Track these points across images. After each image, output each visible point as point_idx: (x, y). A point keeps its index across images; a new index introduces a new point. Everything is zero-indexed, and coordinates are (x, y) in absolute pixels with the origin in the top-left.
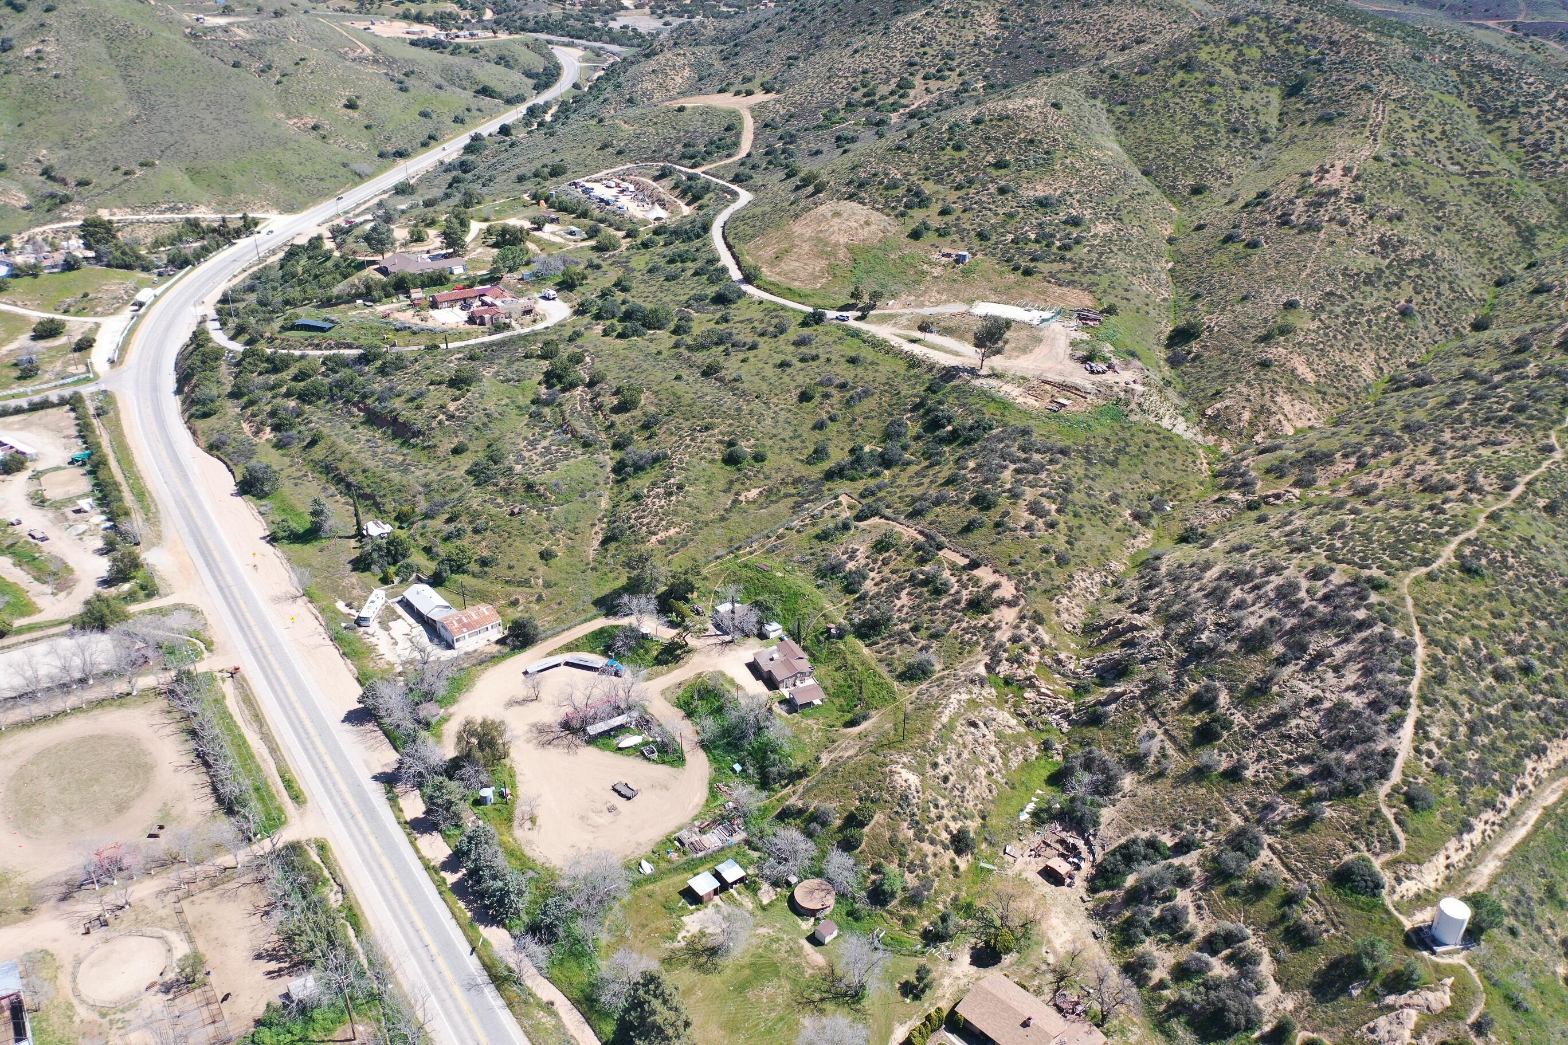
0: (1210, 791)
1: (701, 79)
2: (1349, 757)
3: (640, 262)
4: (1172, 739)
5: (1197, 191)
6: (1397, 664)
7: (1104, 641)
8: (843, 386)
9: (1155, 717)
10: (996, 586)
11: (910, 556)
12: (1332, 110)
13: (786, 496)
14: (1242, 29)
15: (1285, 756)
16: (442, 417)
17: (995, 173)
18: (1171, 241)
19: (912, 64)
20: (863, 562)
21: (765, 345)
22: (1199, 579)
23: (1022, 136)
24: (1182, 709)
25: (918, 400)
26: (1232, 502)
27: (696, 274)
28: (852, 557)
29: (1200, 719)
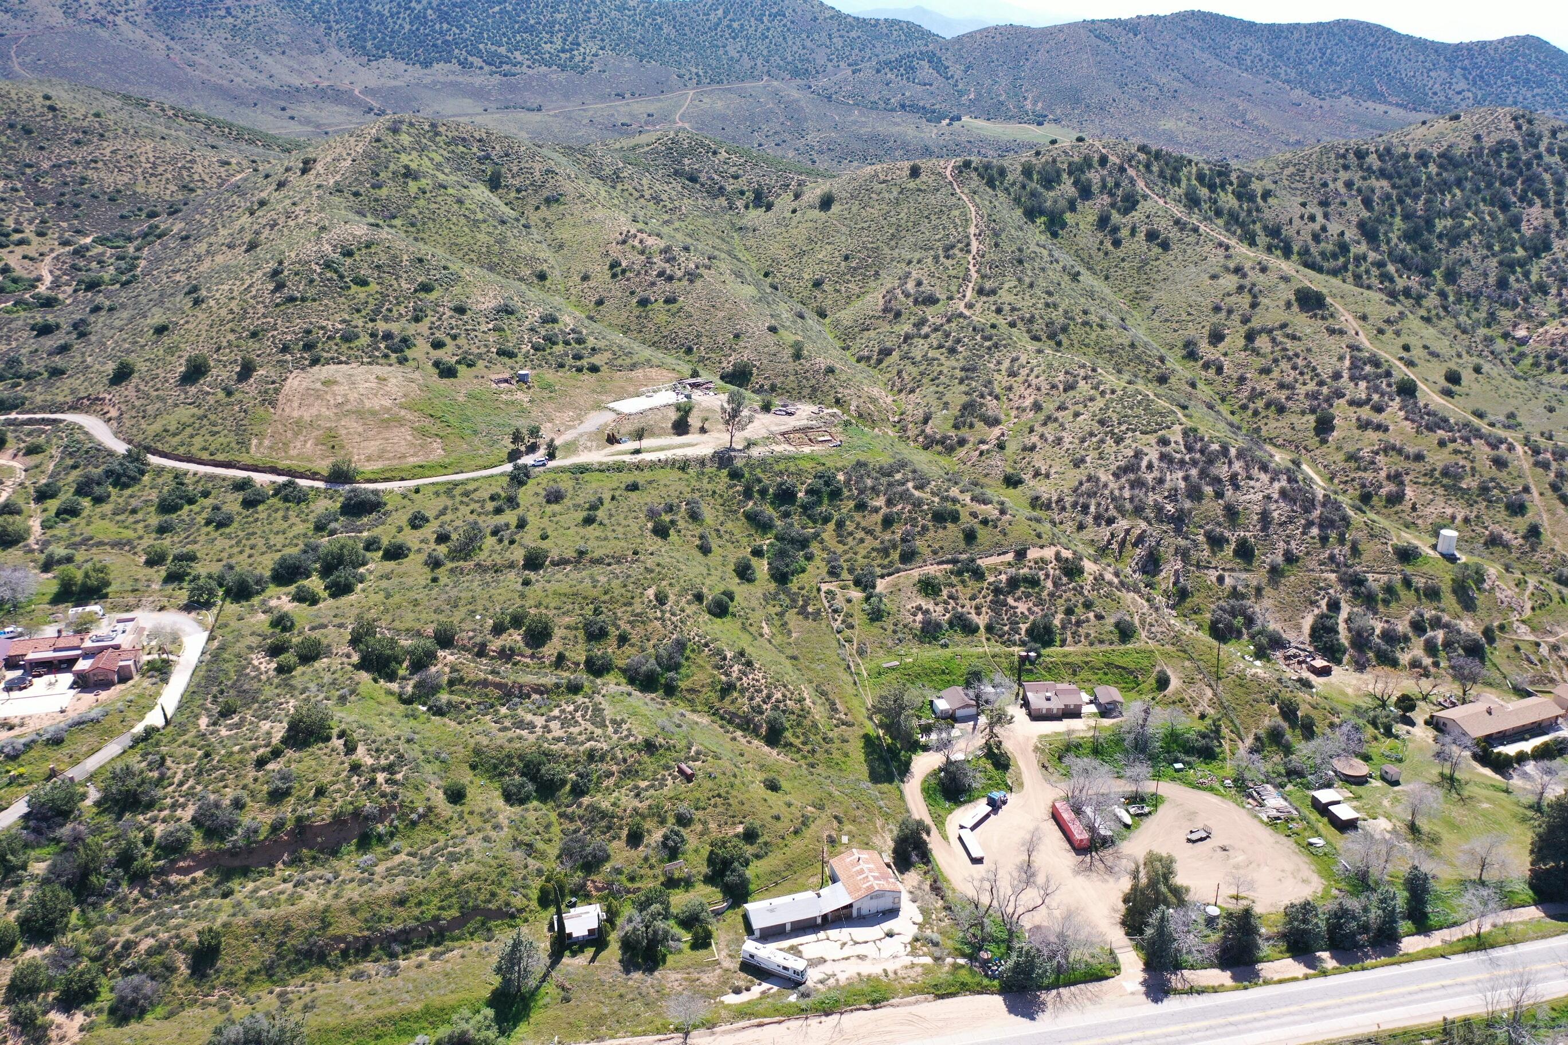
0: (1295, 575)
2: (1319, 510)
4: (1232, 570)
5: (541, 277)
7: (1121, 552)
8: (668, 510)
9: (1208, 568)
10: (1057, 555)
11: (963, 582)
14: (406, 137)
15: (1297, 532)
16: (378, 777)
17: (430, 297)
22: (1106, 485)
23: (406, 257)
24: (1214, 553)
27: (248, 504)
28: (926, 613)
29: (1229, 550)
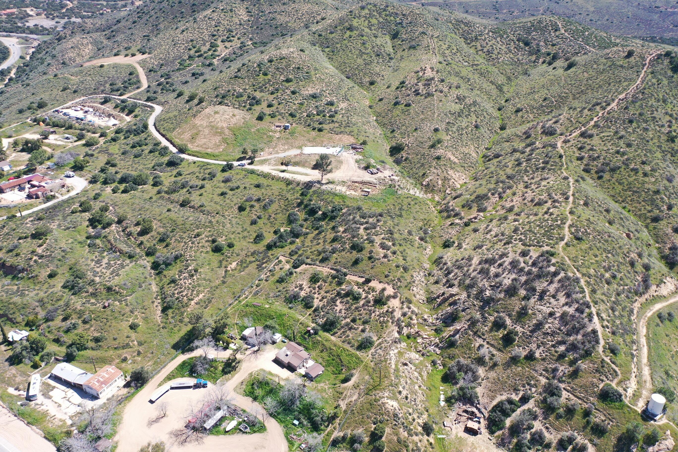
0: (523, 368)
1: (99, 50)
2: (580, 337)
3: (115, 149)
4: (492, 345)
5: (372, 83)
6: (577, 289)
7: (440, 305)
8: (258, 200)
9: (480, 337)
10: (384, 290)
11: (331, 282)
12: (413, 43)
13: (251, 262)
14: (366, 11)
15: (550, 343)
16: (35, 258)
17: (287, 85)
18: (370, 107)
19: (214, 36)
20: (308, 290)
21: (208, 185)
22: (470, 265)
23: (294, 66)
24: (491, 330)
25: (299, 201)
26: (457, 224)
27: (151, 152)
28: (301, 289)
29: (501, 333)
